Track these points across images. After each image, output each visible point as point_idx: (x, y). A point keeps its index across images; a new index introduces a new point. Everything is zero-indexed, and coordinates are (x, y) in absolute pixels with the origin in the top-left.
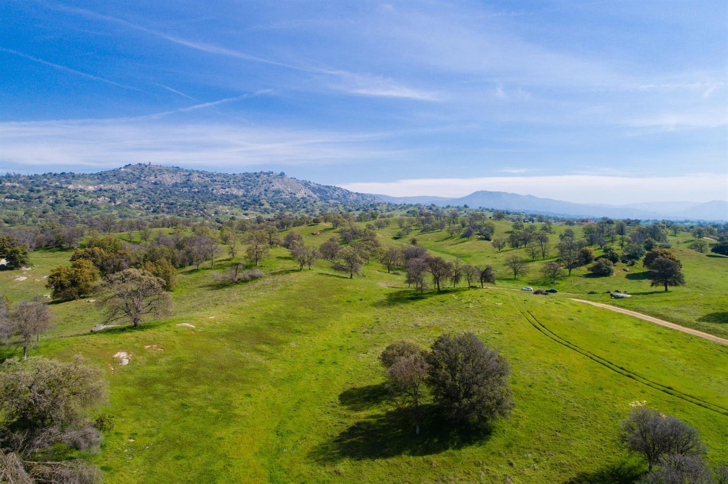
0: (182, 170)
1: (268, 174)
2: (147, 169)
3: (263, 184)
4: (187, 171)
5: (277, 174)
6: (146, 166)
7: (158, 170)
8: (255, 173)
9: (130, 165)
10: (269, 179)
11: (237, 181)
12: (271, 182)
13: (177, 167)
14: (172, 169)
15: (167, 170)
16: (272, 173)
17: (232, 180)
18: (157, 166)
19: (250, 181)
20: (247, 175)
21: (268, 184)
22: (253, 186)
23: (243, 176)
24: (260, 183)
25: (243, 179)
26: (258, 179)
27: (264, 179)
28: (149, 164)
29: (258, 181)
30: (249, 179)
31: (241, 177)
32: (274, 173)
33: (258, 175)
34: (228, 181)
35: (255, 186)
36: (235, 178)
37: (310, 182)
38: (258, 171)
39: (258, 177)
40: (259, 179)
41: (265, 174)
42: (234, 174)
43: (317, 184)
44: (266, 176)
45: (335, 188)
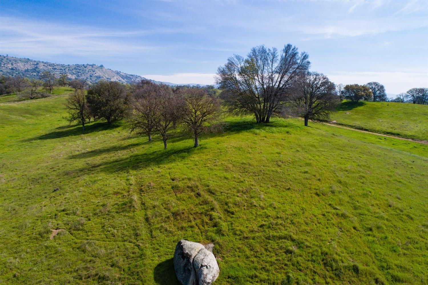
0: (32, 61)
1: (92, 66)
2: (5, 59)
3: (89, 72)
4: (35, 61)
5: (98, 66)
6: (5, 57)
7: (14, 60)
8: (83, 65)
10: (93, 69)
11: (71, 69)
12: (94, 71)
13: (28, 59)
14: (24, 60)
15: (21, 60)
17: (67, 69)
18: (13, 57)
19: (79, 70)
20: (78, 66)
21: (92, 72)
23: (75, 66)
24: (87, 71)
25: (75, 68)
26: (85, 69)
27: (89, 69)
28: (7, 56)
29: (86, 70)
30: (79, 68)
31: (74, 67)
32: (96, 65)
33: (85, 66)
34: (65, 69)
35: (83, 73)
36: (69, 68)
37: (120, 72)
38: (85, 64)
39: (85, 67)
40: (86, 69)
41: (90, 65)
42: (69, 65)
43: (125, 74)
44: (90, 67)
45: (137, 76)
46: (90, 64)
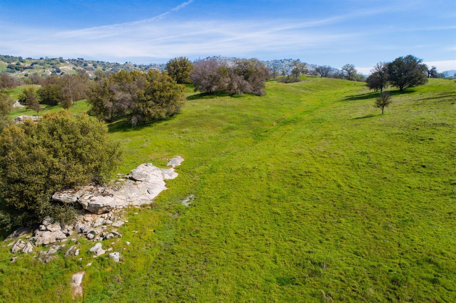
1: (289, 60)
3: (285, 67)
5: (295, 60)
6: (218, 58)
7: (224, 60)
8: (281, 60)
9: (209, 57)
10: (290, 63)
11: (270, 65)
14: (232, 59)
15: (229, 60)
16: (292, 59)
17: (266, 65)
18: (223, 57)
20: (276, 61)
22: (279, 68)
26: (282, 64)
27: (286, 64)
28: (220, 56)
29: (283, 65)
31: (272, 63)
33: (282, 61)
35: (280, 69)
36: (268, 64)
37: (316, 65)
38: (283, 59)
39: (282, 62)
40: (283, 64)
42: (268, 61)
44: (287, 62)
45: (333, 69)
46: (287, 59)
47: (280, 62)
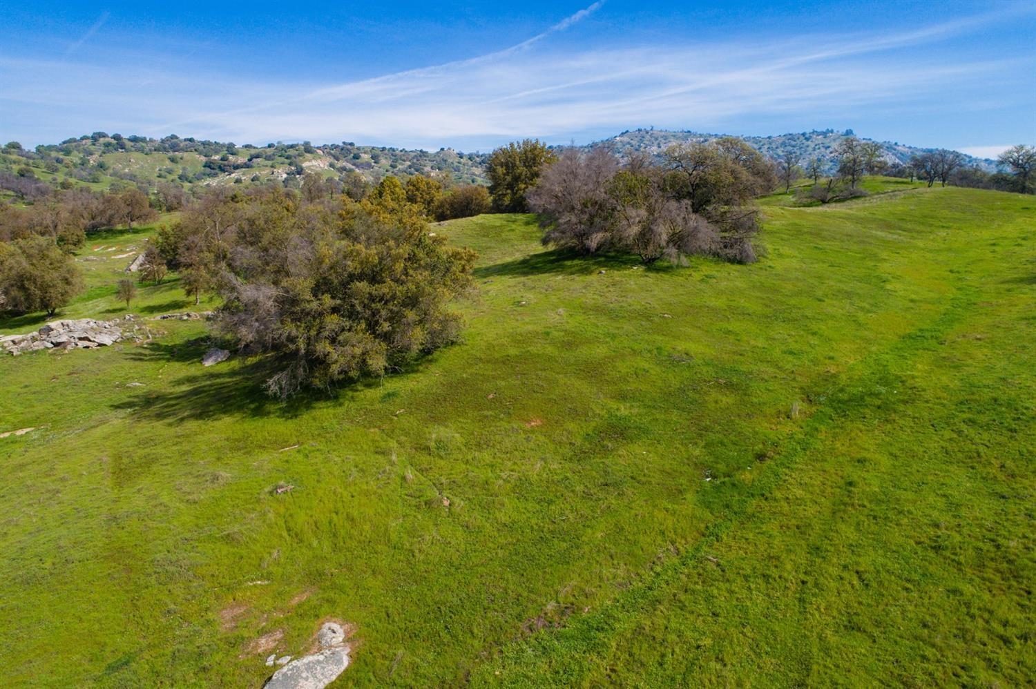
0: (695, 135)
1: (824, 134)
2: (648, 137)
3: (814, 150)
4: (701, 135)
5: (840, 133)
6: (647, 133)
7: (662, 137)
8: (804, 134)
9: (627, 131)
10: (826, 142)
11: (774, 147)
12: (829, 147)
13: (689, 132)
14: (681, 135)
15: (674, 136)
16: (832, 132)
17: (766, 147)
18: (661, 131)
19: (794, 146)
20: (791, 137)
21: (823, 149)
22: (798, 153)
23: (784, 138)
24: (810, 149)
25: (784, 144)
26: (807, 143)
27: (817, 142)
29: (808, 146)
30: (793, 143)
31: (781, 141)
32: (835, 131)
33: (807, 136)
34: (760, 148)
35: (801, 154)
36: (770, 144)
37: (896, 144)
38: (808, 131)
39: (807, 139)
40: (809, 143)
41: (819, 134)
42: (769, 138)
43: (910, 148)
44: (820, 137)
45: (945, 152)
46: (819, 130)
47: (802, 138)
